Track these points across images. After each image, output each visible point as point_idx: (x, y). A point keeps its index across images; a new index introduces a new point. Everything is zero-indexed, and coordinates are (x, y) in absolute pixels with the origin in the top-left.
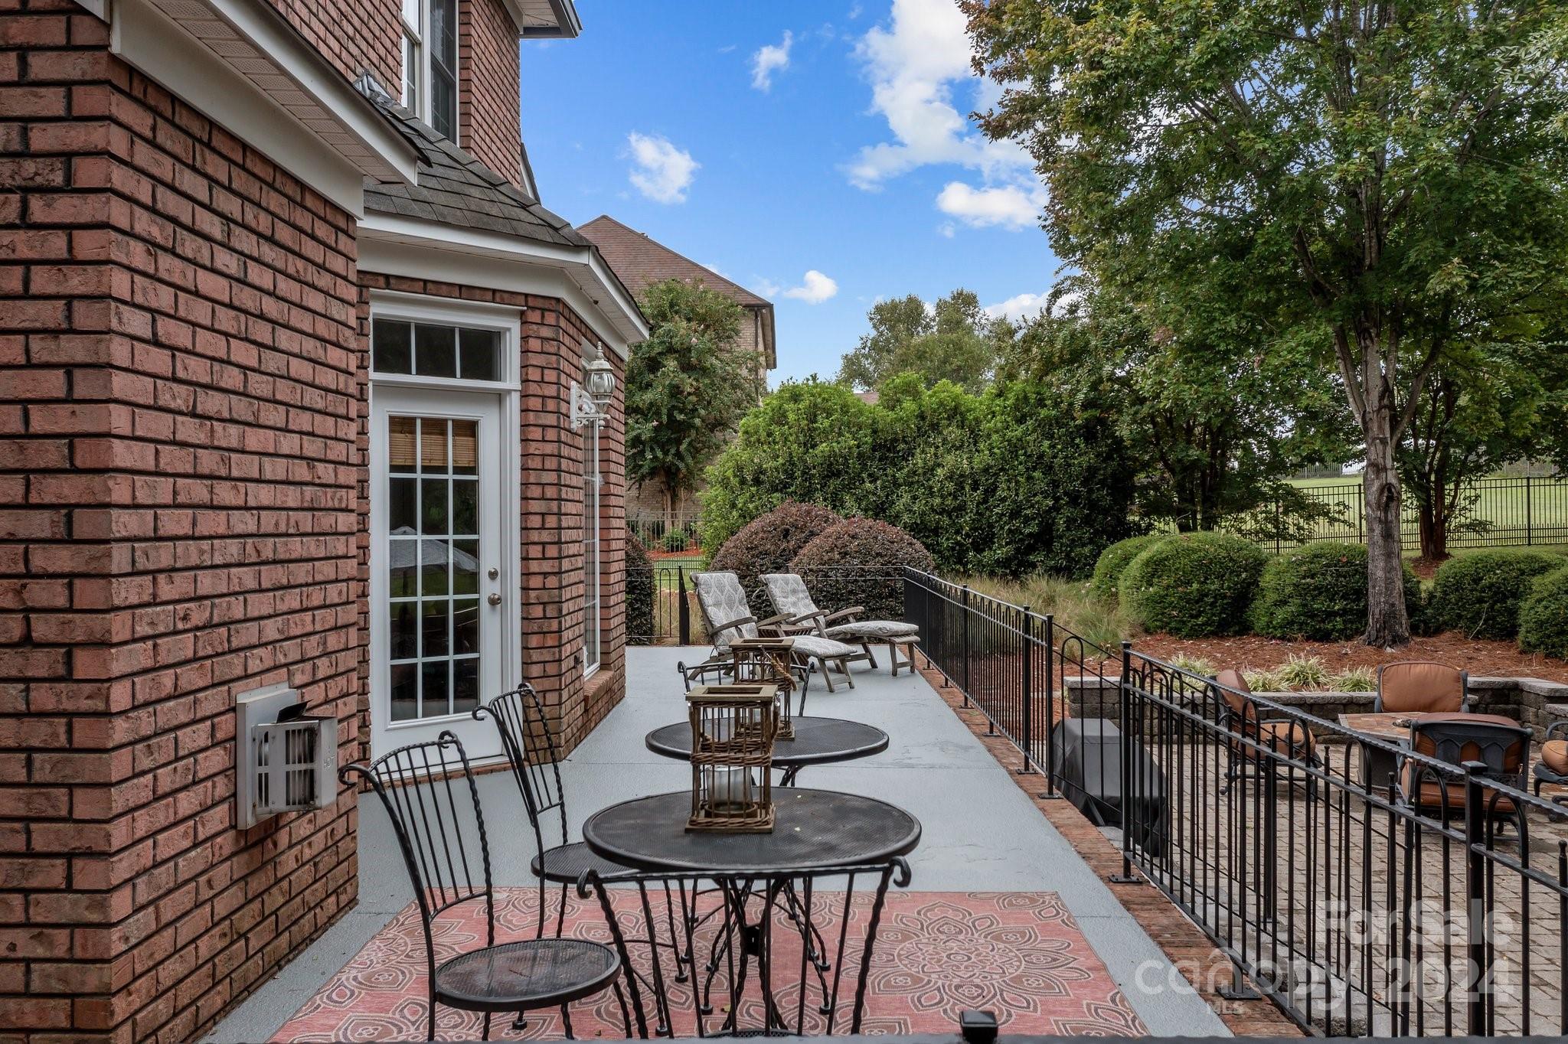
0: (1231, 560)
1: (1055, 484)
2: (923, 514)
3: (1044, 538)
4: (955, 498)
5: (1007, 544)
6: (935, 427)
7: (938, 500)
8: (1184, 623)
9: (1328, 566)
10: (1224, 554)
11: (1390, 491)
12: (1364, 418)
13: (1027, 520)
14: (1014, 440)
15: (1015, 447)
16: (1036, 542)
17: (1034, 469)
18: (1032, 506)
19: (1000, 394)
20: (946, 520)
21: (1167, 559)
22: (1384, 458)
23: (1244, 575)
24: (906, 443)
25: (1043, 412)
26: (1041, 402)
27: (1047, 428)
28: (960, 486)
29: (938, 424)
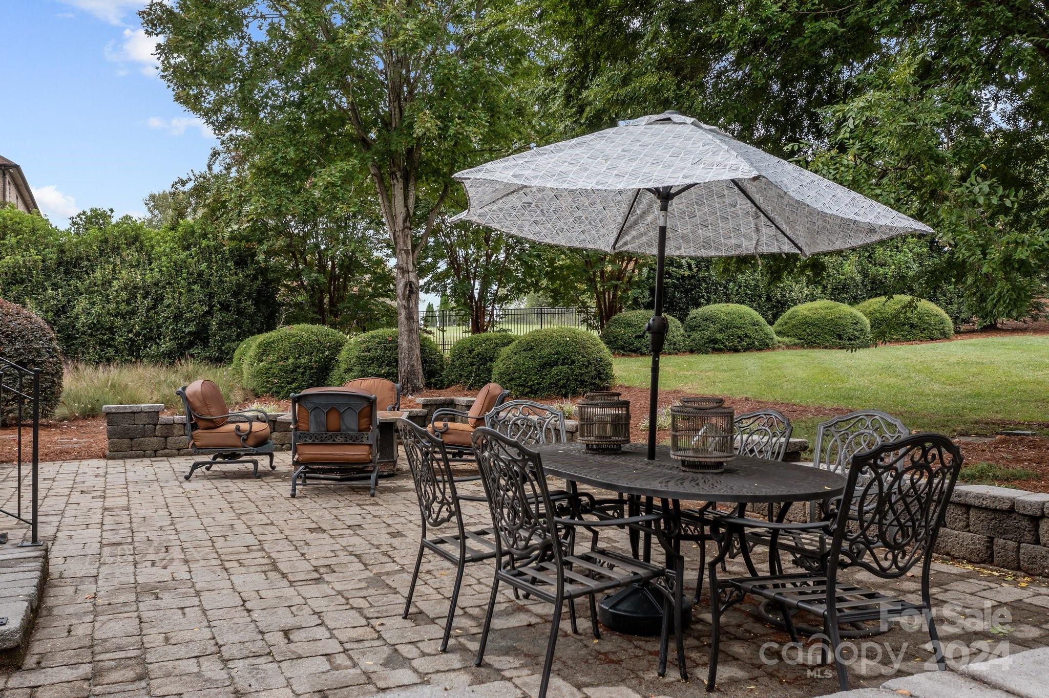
0: (319, 342)
1: (211, 296)
2: (100, 315)
3: (201, 336)
4: (128, 304)
5: (170, 340)
6: (116, 250)
7: (112, 306)
8: (282, 388)
9: (379, 343)
10: (314, 338)
11: (411, 286)
12: (394, 235)
13: (188, 322)
14: (179, 262)
15: (178, 267)
16: (195, 339)
17: (195, 283)
18: (192, 311)
19: (173, 228)
20: (119, 322)
21: (273, 342)
22: (407, 263)
23: (327, 353)
24: (89, 260)
25: (204, 243)
26: (205, 236)
27: (206, 254)
28: (133, 296)
29: (118, 248)
